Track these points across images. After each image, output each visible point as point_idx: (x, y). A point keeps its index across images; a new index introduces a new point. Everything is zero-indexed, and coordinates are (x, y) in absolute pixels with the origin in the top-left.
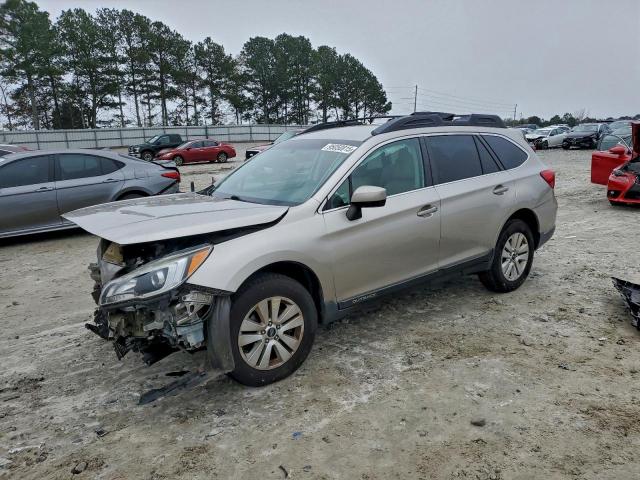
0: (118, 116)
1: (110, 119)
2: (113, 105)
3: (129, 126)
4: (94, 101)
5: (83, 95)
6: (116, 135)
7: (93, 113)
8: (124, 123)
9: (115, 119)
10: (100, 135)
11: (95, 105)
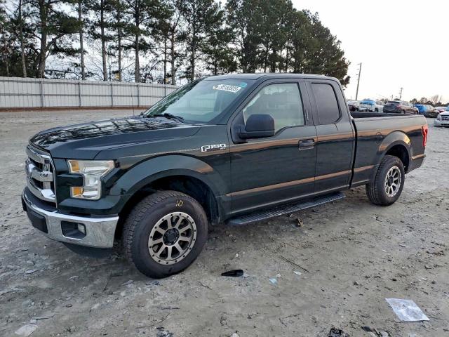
0: (77, 65)
1: (65, 68)
2: (71, 52)
3: (90, 79)
4: (43, 40)
5: (28, 30)
6: (72, 89)
7: (41, 58)
8: (84, 75)
9: (73, 69)
10: (47, 89)
11: (44, 48)
